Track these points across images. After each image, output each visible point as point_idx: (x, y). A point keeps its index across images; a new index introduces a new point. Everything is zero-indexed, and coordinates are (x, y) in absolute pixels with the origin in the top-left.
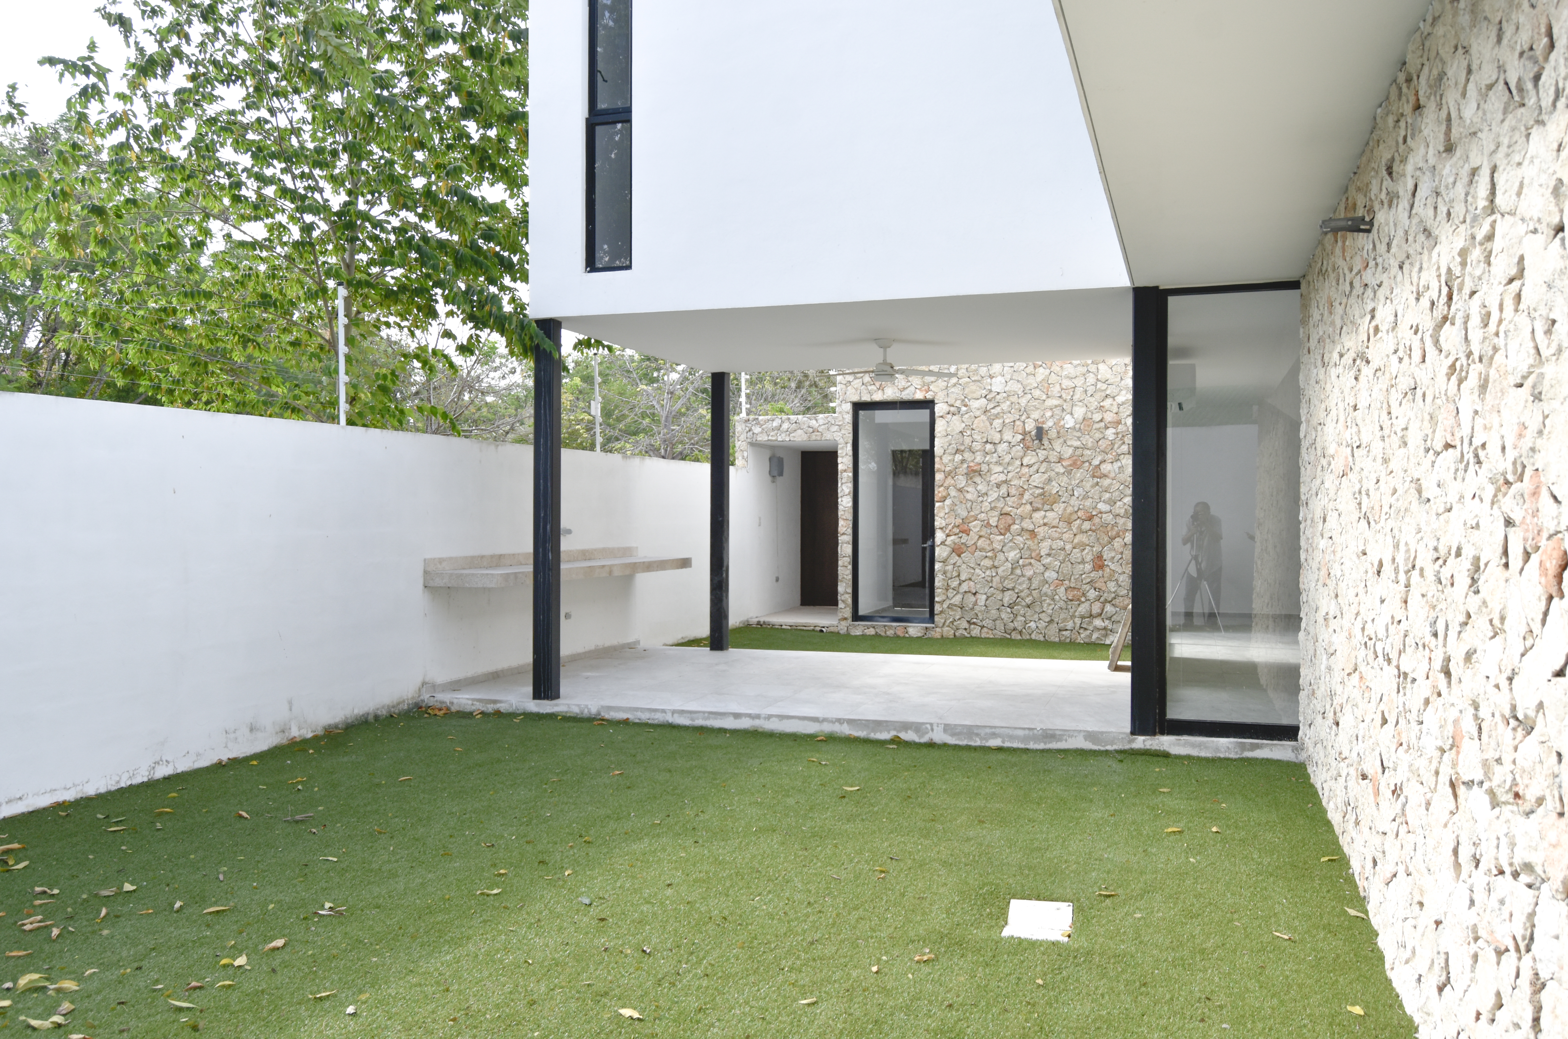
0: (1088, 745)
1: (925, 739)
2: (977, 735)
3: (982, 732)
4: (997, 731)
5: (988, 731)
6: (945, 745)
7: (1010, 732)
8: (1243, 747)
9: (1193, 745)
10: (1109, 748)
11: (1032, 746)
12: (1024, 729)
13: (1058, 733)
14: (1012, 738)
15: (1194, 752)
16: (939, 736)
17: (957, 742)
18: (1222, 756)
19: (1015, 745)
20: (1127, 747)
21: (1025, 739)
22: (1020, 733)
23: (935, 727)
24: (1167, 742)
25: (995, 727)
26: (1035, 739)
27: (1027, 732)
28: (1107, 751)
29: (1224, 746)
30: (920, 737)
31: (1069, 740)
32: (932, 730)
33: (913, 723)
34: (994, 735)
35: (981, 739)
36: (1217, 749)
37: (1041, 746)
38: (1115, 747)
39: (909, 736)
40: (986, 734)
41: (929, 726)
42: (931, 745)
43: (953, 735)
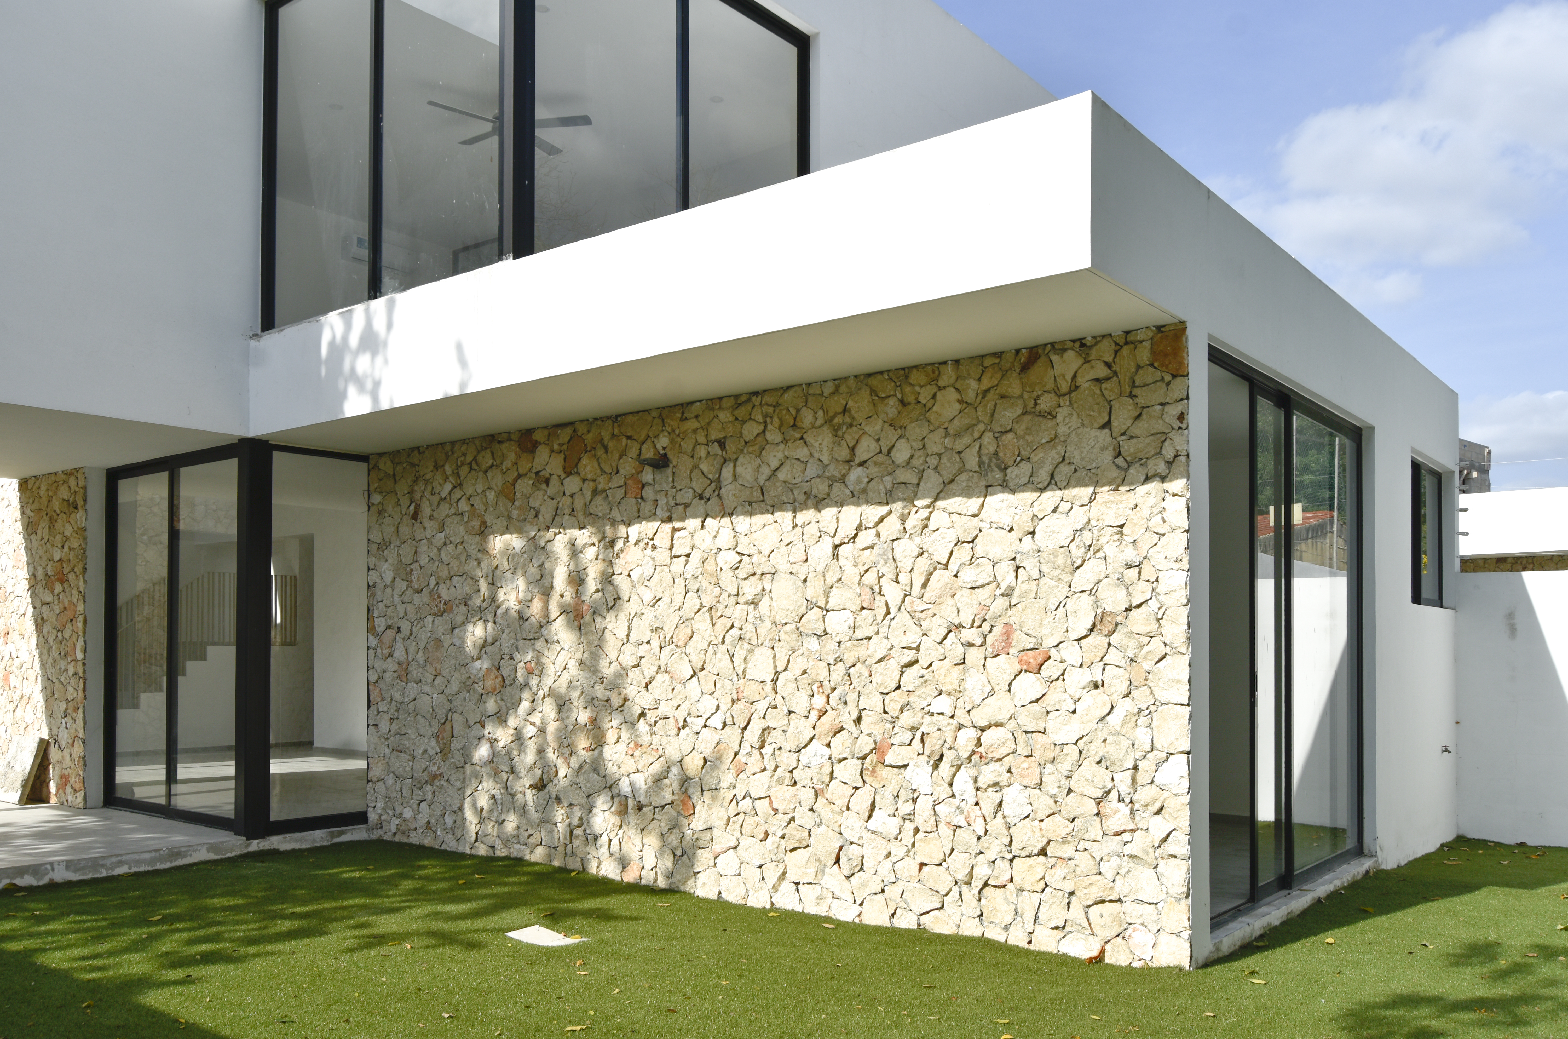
0: (212, 856)
1: (45, 881)
2: (103, 866)
3: (108, 862)
4: (124, 858)
5: (114, 860)
6: (69, 884)
7: (137, 857)
8: (332, 835)
9: (296, 841)
10: (229, 855)
11: (159, 866)
12: (150, 851)
13: (183, 849)
14: (138, 862)
15: (297, 846)
16: (61, 875)
17: (81, 878)
18: (318, 845)
19: (142, 869)
20: (245, 851)
21: (152, 861)
22: (147, 856)
23: (56, 866)
24: (277, 842)
25: (121, 855)
26: (161, 859)
27: (153, 854)
28: (229, 858)
29: (318, 837)
30: (38, 880)
31: (194, 854)
32: (53, 870)
33: (29, 866)
34: (121, 863)
35: (107, 870)
36: (314, 841)
37: (168, 865)
38: (234, 854)
39: (27, 880)
40: (112, 863)
41: (48, 867)
42: (53, 886)
43: (76, 871)
